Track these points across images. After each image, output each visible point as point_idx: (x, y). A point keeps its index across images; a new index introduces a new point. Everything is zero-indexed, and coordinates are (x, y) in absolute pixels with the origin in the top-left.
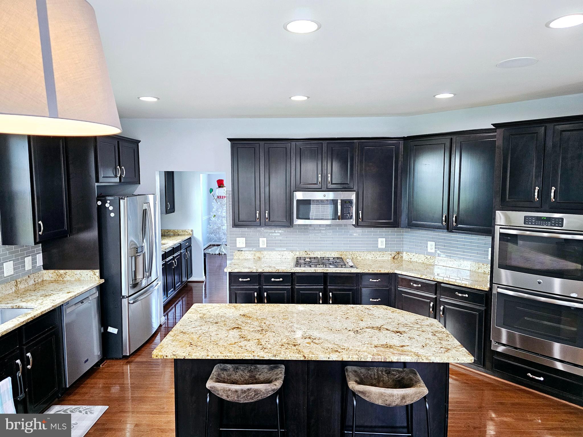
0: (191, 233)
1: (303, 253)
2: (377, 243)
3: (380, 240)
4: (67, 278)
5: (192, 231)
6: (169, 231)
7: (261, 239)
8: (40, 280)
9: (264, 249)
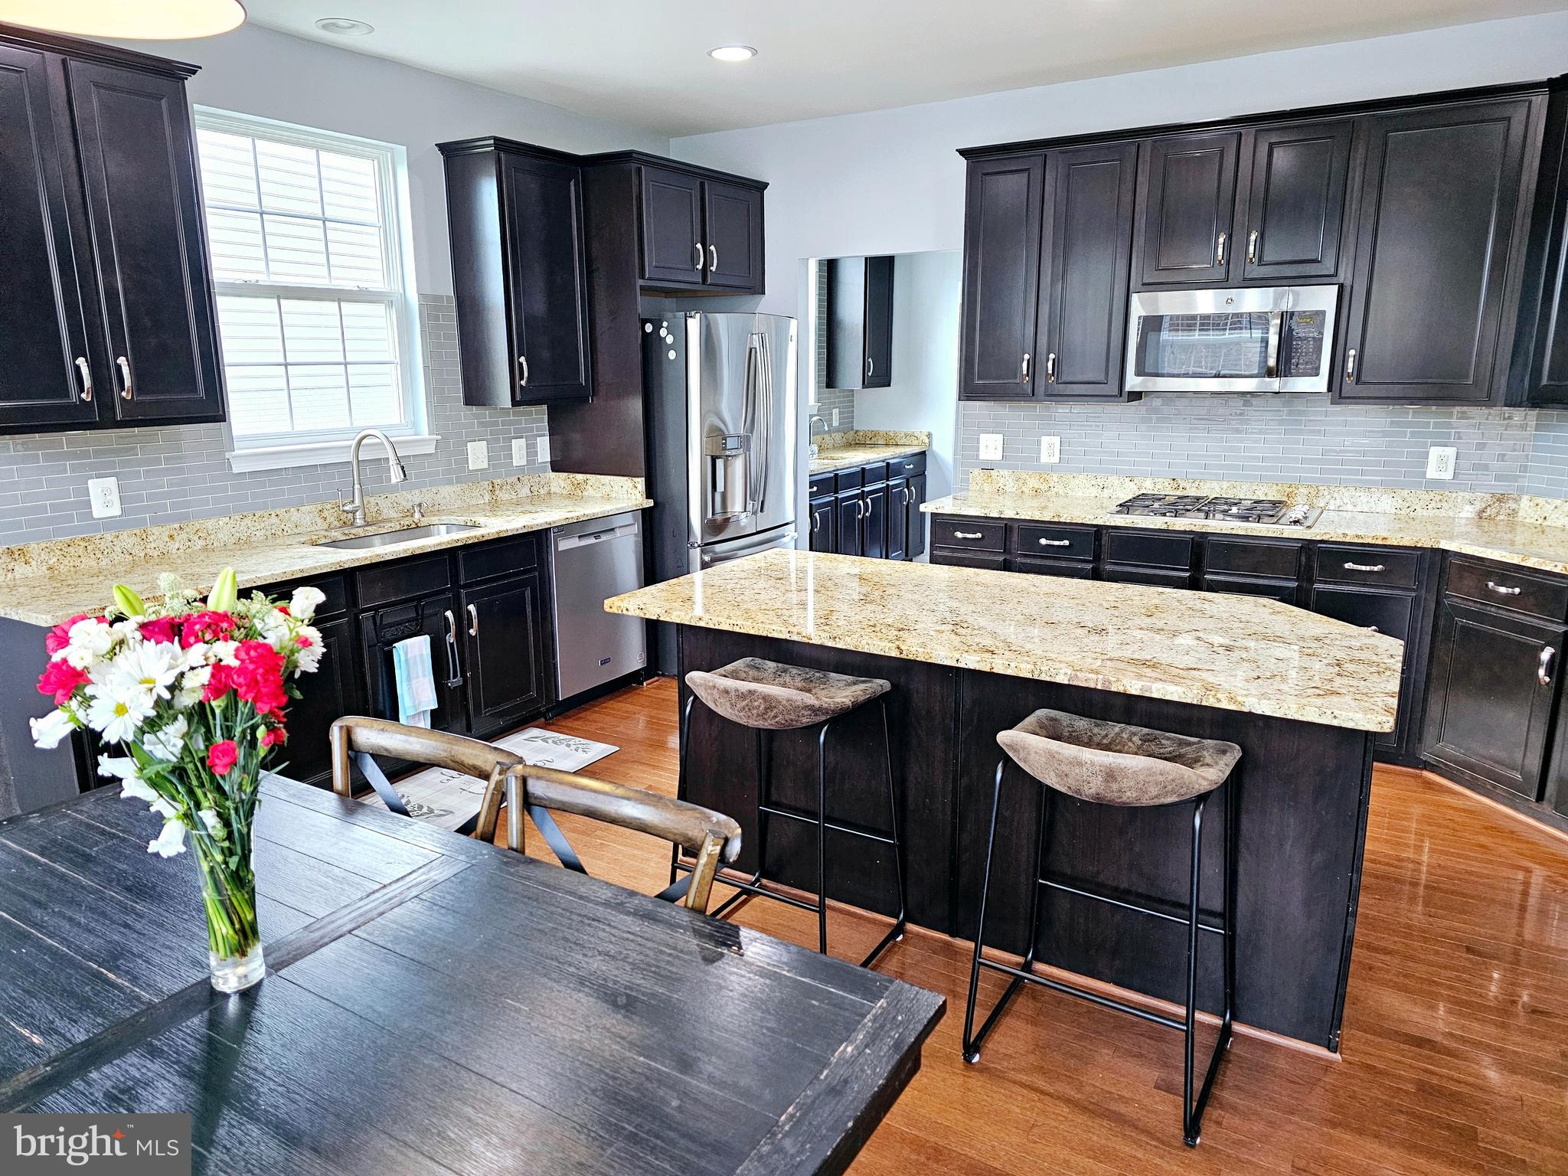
0: (927, 441)
1: (1166, 484)
2: (1424, 463)
3: (1435, 452)
4: (589, 492)
5: (929, 436)
6: (875, 434)
7: (1045, 440)
8: (542, 492)
9: (1052, 468)
